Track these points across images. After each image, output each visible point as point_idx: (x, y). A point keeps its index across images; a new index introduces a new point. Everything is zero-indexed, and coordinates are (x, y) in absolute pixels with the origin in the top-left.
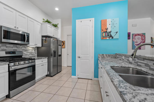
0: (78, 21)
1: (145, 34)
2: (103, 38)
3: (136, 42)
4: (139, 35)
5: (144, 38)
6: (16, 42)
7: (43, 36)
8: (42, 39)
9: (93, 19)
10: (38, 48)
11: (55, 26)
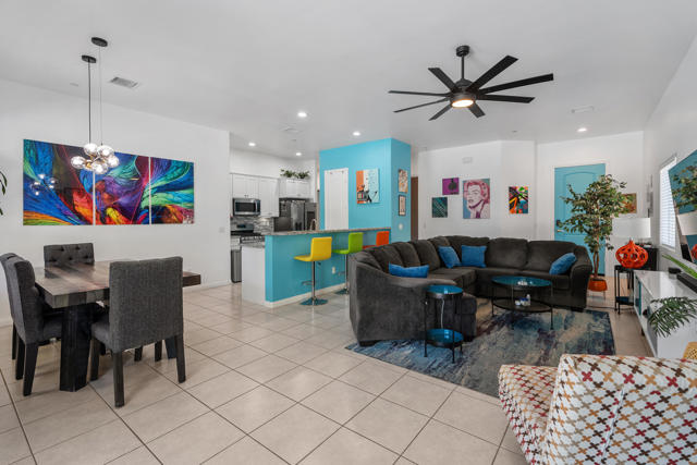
0: (326, 173)
1: (488, 180)
2: (359, 201)
3: (471, 201)
4: (476, 183)
5: (486, 191)
6: (247, 213)
7: (281, 200)
8: (280, 204)
9: (346, 170)
10: (275, 218)
11: (303, 176)
